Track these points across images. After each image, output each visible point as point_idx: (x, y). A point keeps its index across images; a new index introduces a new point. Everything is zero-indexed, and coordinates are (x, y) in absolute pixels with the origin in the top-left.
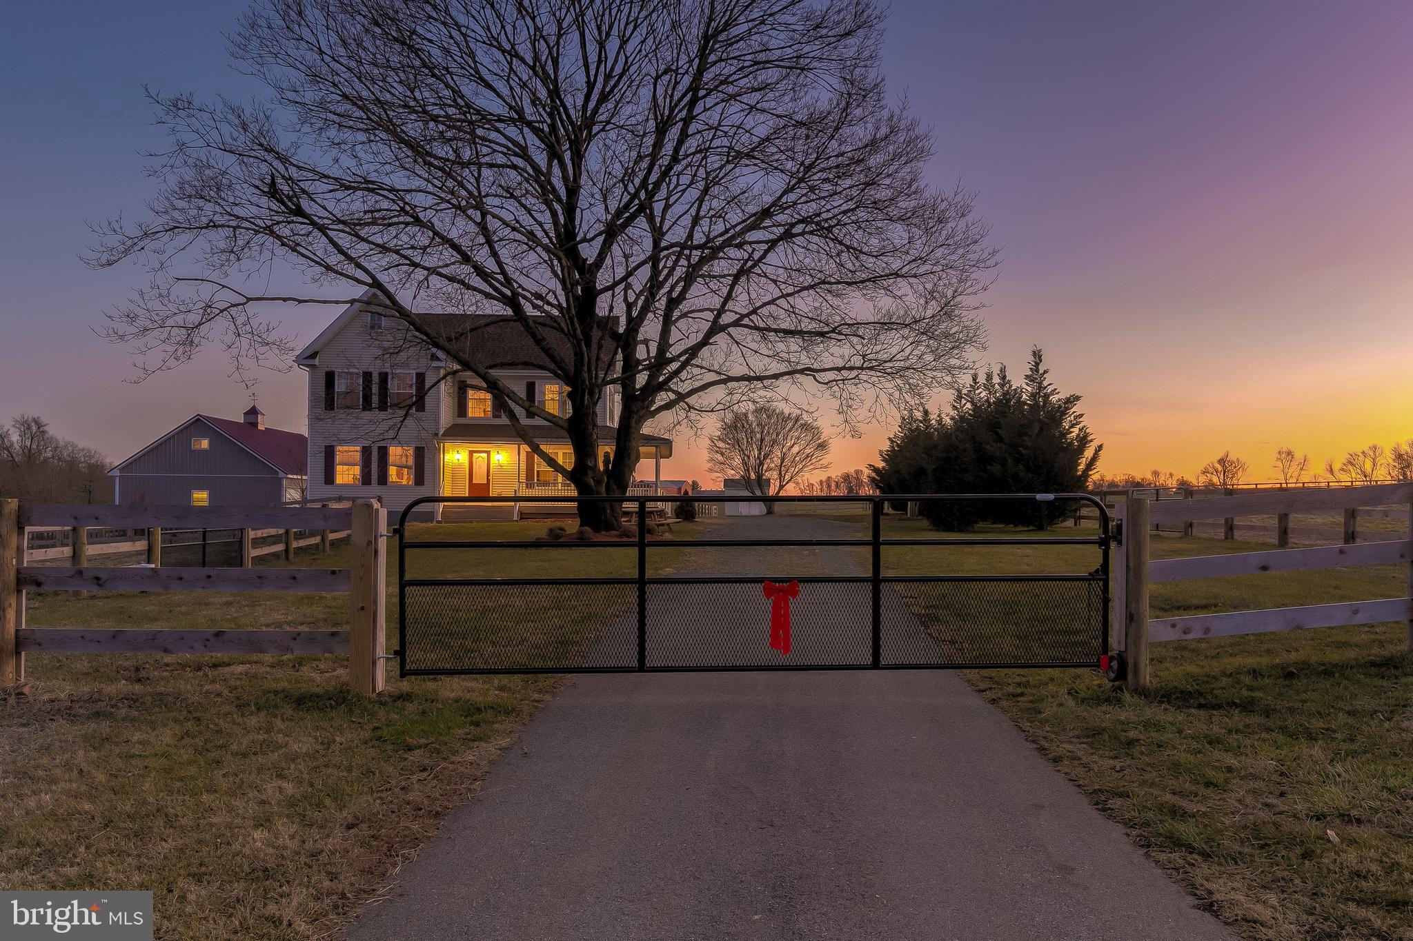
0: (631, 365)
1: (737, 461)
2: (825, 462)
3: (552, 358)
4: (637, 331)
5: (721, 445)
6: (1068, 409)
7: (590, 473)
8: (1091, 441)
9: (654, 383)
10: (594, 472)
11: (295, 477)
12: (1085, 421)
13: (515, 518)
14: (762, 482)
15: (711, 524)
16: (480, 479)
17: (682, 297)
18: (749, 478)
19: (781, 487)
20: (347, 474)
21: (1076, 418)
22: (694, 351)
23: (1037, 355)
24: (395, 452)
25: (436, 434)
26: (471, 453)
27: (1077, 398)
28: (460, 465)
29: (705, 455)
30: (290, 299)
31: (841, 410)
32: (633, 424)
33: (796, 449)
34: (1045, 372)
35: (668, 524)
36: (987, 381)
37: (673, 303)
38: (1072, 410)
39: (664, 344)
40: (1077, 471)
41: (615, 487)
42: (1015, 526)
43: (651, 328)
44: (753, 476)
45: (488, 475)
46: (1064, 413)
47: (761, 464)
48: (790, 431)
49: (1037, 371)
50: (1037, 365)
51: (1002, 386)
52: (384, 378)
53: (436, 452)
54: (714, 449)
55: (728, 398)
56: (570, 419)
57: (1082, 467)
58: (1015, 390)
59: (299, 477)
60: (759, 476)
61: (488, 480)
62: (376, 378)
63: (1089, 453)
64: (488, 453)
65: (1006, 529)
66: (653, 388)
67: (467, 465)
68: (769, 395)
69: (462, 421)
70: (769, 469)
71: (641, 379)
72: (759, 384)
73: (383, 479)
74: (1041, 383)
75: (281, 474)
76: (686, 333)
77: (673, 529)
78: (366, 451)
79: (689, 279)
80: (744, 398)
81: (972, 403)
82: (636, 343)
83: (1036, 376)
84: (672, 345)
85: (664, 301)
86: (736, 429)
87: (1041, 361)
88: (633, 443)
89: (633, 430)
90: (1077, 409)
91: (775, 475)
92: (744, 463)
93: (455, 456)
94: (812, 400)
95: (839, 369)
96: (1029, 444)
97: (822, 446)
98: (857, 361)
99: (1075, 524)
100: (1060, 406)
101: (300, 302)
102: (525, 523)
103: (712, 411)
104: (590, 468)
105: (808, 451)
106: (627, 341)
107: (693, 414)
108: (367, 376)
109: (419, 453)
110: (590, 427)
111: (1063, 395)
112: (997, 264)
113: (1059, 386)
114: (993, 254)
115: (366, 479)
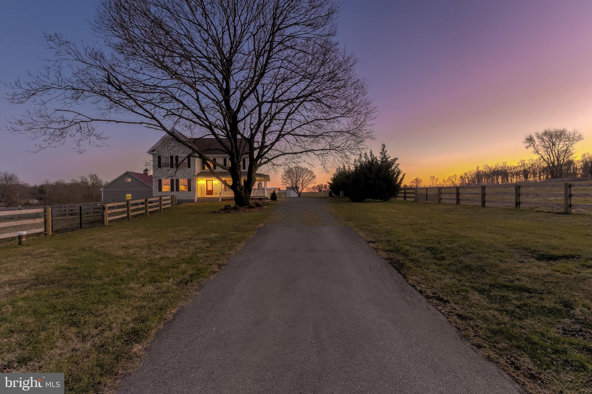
0: (252, 149)
1: (290, 182)
2: (315, 181)
3: (224, 147)
4: (254, 138)
5: (285, 177)
6: (393, 162)
7: (238, 186)
8: (401, 172)
9: (260, 155)
10: (239, 185)
12: (399, 167)
13: (220, 201)
14: (297, 188)
15: (282, 201)
16: (210, 188)
17: (269, 126)
18: (293, 186)
19: (303, 189)
20: (166, 188)
21: (397, 165)
22: (273, 144)
23: (384, 146)
24: (181, 181)
25: (194, 175)
26: (207, 181)
27: (397, 159)
28: (203, 185)
29: (281, 180)
30: (112, 121)
31: (322, 164)
32: (253, 169)
33: (306, 178)
34: (386, 151)
35: (267, 202)
36: (365, 155)
37: (266, 128)
38: (395, 163)
39: (263, 142)
40: (397, 182)
41: (247, 190)
42: (376, 199)
43: (258, 137)
44: (294, 186)
45: (212, 188)
46: (393, 164)
47: (297, 182)
48: (305, 173)
49: (384, 151)
50: (383, 149)
51: (371, 156)
52: (177, 157)
53: (195, 181)
54: (283, 178)
55: (286, 161)
56: (230, 167)
57: (399, 181)
58: (375, 157)
60: (296, 186)
61: (212, 189)
62: (174, 158)
63: (401, 176)
64: (212, 180)
65: (374, 201)
66: (260, 156)
67: (206, 185)
68: (299, 160)
69: (203, 171)
70: (299, 184)
71: (256, 153)
72: (295, 156)
73: (178, 189)
74: (385, 155)
76: (270, 139)
77: (269, 204)
78: (172, 181)
79: (271, 121)
80: (291, 161)
81: (360, 162)
82: (254, 142)
83: (383, 152)
84: (266, 142)
85: (263, 128)
86: (289, 172)
87: (385, 147)
88: (253, 175)
89: (253, 171)
90: (397, 162)
91: (301, 185)
92: (292, 182)
93: (201, 182)
94: (313, 161)
95: (322, 150)
96: (382, 174)
97: (314, 177)
98: (328, 147)
99: (395, 199)
100: (391, 162)
101: (117, 122)
102: (223, 202)
103: (281, 165)
104: (238, 184)
105: (310, 178)
106: (250, 141)
107: (275, 167)
108: (172, 157)
109: (189, 181)
110: (237, 170)
111: (392, 158)
112: (376, 111)
113: (391, 155)
114: (374, 108)
115: (172, 189)
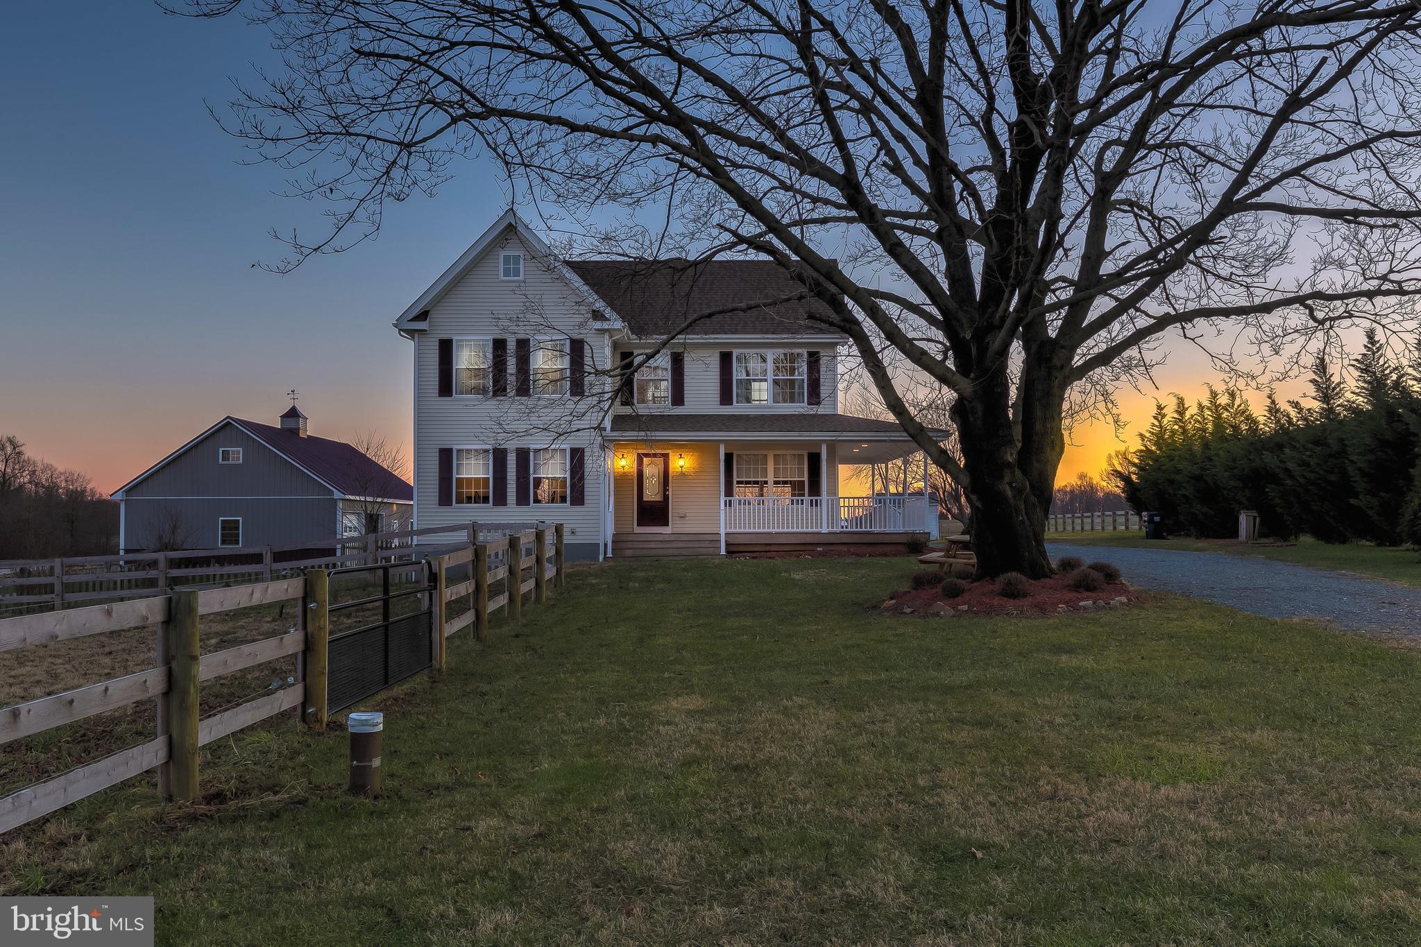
11: (358, 498)
13: (723, 552)
16: (653, 495)
24: (541, 457)
25: (603, 429)
26: (640, 458)
28: (625, 475)
45: (665, 489)
52: (523, 345)
53: (601, 455)
59: (362, 499)
61: (665, 497)
62: (511, 346)
64: (666, 456)
67: (634, 475)
69: (626, 410)
73: (523, 496)
75: (337, 495)
78: (499, 456)
84: (1110, 253)
93: (616, 463)
108: (500, 346)
109: (577, 457)
115: (499, 497)
